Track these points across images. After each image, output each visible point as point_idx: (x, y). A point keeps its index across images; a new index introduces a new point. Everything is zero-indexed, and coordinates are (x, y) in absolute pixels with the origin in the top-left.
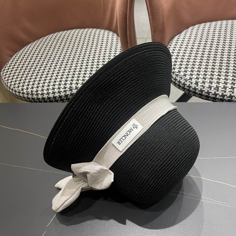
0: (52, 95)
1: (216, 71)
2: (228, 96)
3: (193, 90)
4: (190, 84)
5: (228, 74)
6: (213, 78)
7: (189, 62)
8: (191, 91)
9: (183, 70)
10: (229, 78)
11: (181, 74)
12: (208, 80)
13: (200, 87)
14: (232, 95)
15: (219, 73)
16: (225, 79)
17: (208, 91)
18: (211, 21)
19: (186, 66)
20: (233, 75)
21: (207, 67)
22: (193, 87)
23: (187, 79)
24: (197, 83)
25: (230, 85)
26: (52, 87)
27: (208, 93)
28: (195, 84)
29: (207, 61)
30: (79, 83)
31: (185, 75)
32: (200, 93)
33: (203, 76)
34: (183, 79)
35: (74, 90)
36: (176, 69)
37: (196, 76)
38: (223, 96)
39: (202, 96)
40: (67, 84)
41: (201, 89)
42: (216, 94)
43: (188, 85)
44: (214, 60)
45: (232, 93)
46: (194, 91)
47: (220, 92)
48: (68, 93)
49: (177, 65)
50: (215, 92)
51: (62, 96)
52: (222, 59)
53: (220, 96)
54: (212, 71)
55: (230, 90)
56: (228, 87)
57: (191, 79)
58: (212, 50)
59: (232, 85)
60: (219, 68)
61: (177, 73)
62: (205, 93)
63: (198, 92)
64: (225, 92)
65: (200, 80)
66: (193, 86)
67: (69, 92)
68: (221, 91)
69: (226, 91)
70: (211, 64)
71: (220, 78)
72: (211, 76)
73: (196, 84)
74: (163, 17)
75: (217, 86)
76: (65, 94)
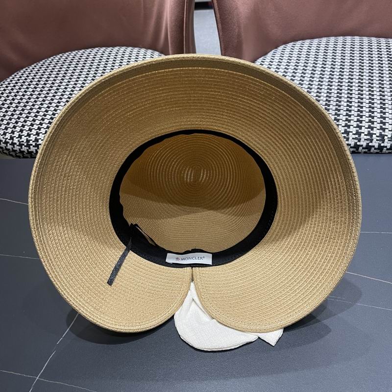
5: (339, 113)
10: (341, 118)
18: (312, 37)
25: (343, 128)
44: (318, 92)
45: (346, 140)
52: (330, 91)
58: (315, 79)
59: (346, 128)
60: (326, 104)
74: (239, 27)
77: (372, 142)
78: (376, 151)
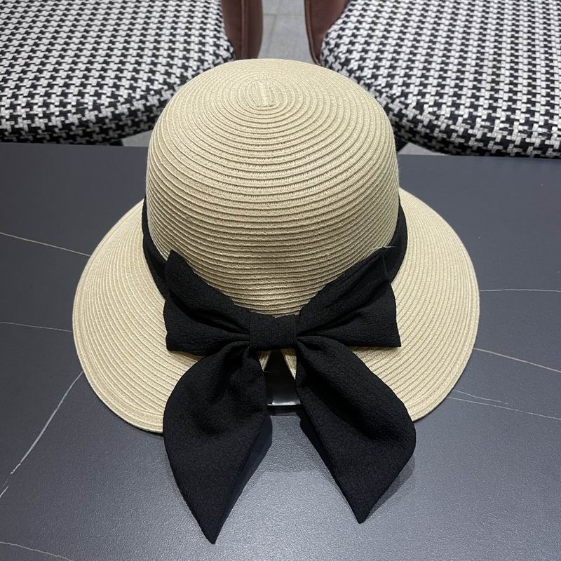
0: (25, 121)
1: (467, 79)
2: (498, 140)
3: (409, 124)
4: (401, 110)
5: (497, 87)
6: (461, 95)
7: (399, 53)
8: (404, 127)
9: (384, 72)
10: (500, 96)
11: (378, 82)
12: (447, 100)
13: (429, 115)
14: (508, 138)
15: (475, 83)
16: (492, 97)
17: (448, 126)
19: (393, 62)
20: (510, 88)
21: (446, 68)
22: (411, 116)
23: (395, 97)
24: (419, 106)
25: (504, 113)
26: (25, 100)
27: (448, 131)
28: (414, 108)
29: (445, 52)
30: (105, 94)
31: (389, 86)
32: (428, 131)
33: (435, 89)
34: (384, 95)
35: (90, 111)
36: (366, 69)
37: (417, 89)
38: (485, 139)
39: (430, 141)
40: (70, 96)
41: (430, 121)
42: (469, 134)
43: (396, 112)
44: (462, 50)
45: (508, 134)
46: (410, 128)
47: (479, 130)
48: (73, 119)
49: (368, 60)
50: (466, 130)
51: (56, 126)
52: (482, 51)
53: (477, 140)
54: (457, 78)
55: (502, 126)
56: (499, 118)
57: (404, 95)
58: (457, 28)
59: (509, 113)
60: (476, 72)
61: (368, 79)
62: (441, 132)
63: (423, 130)
64: (491, 130)
65: (429, 99)
66: (411, 112)
67: (75, 116)
68: (481, 126)
69: (493, 128)
70: (456, 62)
71: (478, 94)
72: (456, 90)
73: (418, 110)
75: (470, 113)
76: (63, 122)
77: (549, 138)
78: (555, 154)
